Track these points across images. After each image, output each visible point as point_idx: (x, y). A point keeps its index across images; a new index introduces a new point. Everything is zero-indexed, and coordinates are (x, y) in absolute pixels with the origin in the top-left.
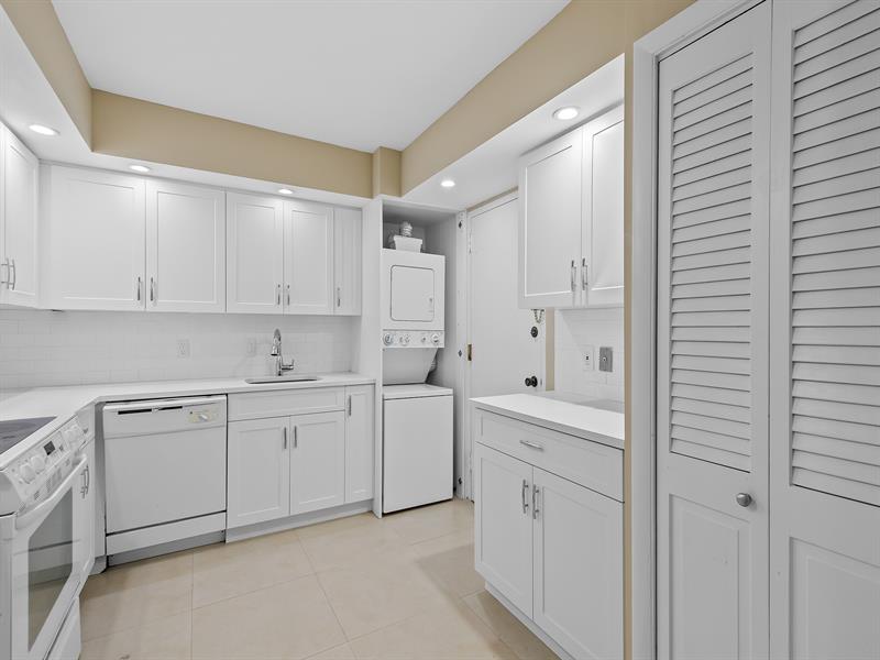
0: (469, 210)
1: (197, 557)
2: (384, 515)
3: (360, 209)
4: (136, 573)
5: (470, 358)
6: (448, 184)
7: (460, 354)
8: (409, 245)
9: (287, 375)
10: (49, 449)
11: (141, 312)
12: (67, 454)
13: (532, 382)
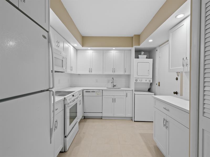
0: (159, 46)
1: (97, 120)
2: (134, 121)
3: (131, 50)
4: (88, 120)
5: (159, 86)
6: (151, 41)
7: (156, 84)
8: (143, 57)
9: (115, 87)
10: (73, 96)
11: (89, 74)
12: (76, 97)
13: (176, 93)
